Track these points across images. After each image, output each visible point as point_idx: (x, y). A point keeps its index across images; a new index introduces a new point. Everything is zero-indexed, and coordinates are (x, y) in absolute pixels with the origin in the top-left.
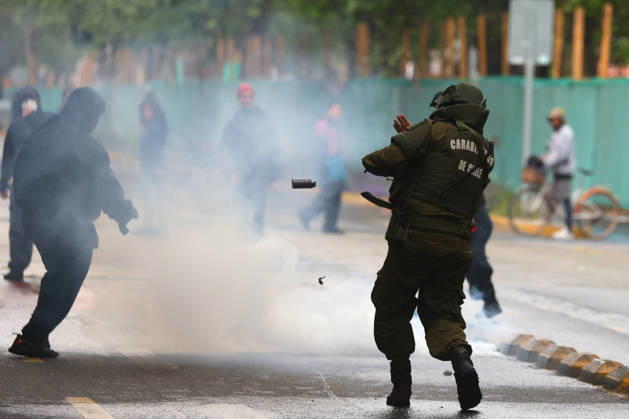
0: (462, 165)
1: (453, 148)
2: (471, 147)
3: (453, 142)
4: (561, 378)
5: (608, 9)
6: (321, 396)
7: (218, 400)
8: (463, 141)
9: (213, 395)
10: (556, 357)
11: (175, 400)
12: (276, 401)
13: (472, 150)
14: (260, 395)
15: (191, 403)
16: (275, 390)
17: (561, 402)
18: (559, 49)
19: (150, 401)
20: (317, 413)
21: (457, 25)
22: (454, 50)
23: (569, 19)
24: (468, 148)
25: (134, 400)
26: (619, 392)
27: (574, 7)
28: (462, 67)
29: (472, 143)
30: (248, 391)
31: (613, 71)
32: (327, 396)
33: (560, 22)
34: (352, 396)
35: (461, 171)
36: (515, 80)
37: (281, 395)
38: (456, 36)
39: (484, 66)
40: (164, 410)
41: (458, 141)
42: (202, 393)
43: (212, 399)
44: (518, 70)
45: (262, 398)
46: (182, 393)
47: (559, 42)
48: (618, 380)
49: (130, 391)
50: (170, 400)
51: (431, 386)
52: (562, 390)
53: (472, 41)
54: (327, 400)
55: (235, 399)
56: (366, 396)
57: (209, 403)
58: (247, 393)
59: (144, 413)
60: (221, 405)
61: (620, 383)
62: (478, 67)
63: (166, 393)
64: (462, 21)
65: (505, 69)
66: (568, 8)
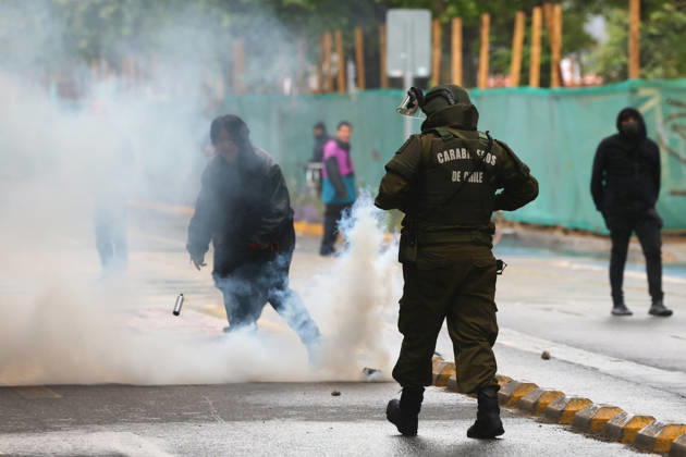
0: (456, 176)
1: (441, 161)
2: (463, 154)
3: (440, 155)
4: (450, 395)
5: (486, 18)
6: (206, 420)
7: (103, 428)
8: (451, 151)
9: (99, 423)
10: (445, 373)
11: (60, 429)
12: (163, 427)
13: (464, 157)
14: (144, 421)
15: (76, 432)
16: (161, 416)
17: (451, 419)
18: (437, 61)
19: (34, 431)
20: (204, 439)
21: (333, 38)
22: (332, 65)
23: (447, 30)
24: (458, 156)
25: (18, 431)
26: (509, 407)
27: (452, 17)
28: (341, 80)
29: (464, 150)
30: (134, 418)
31: (492, 81)
32: (214, 420)
33: (438, 33)
34: (239, 420)
35: (456, 182)
36: (394, 92)
37: (168, 421)
38: (333, 50)
39: (362, 81)
40: (49, 441)
41: (446, 153)
42: (85, 421)
43: (97, 427)
44: (397, 83)
45: (149, 425)
46: (66, 422)
47: (438, 53)
48: (508, 394)
49: (13, 421)
50: (55, 429)
51: (320, 407)
52: (452, 407)
53: (349, 54)
54: (214, 425)
55: (121, 427)
56: (254, 419)
57: (93, 431)
58: (134, 420)
59: (29, 443)
60: (107, 433)
61: (509, 398)
62: (356, 80)
63: (51, 423)
64: (338, 34)
65: (384, 81)
66: (445, 19)
